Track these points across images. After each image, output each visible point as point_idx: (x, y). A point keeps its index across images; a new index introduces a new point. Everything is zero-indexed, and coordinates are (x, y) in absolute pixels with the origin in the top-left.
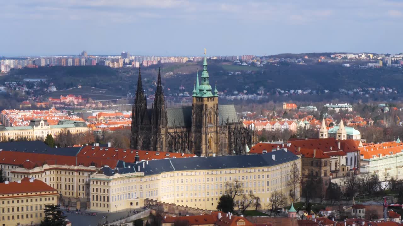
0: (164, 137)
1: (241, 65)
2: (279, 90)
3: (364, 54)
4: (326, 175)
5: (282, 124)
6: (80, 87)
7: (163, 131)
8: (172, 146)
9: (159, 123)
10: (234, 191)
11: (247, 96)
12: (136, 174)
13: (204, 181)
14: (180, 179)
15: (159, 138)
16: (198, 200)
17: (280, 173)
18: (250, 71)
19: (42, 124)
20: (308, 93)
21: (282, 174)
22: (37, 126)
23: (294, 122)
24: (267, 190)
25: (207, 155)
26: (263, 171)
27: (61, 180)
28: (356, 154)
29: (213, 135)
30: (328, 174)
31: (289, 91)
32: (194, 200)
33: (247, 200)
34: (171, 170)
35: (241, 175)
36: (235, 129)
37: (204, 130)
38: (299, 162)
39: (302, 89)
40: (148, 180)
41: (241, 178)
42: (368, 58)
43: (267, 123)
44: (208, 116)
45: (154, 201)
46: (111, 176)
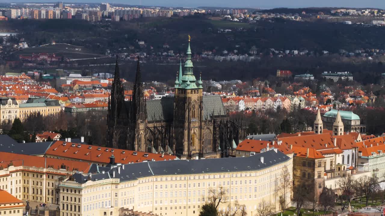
0: (143, 133)
1: (232, 21)
2: (273, 50)
3: (367, 10)
4: (319, 177)
5: (275, 100)
6: (54, 43)
7: (142, 126)
8: (151, 143)
9: (137, 117)
10: (218, 198)
11: (238, 57)
12: (110, 180)
13: (185, 186)
14: (159, 184)
15: (137, 134)
16: (178, 208)
17: (269, 178)
18: (241, 28)
19: (10, 103)
20: (305, 54)
21: (271, 178)
22: (4, 104)
23: (287, 99)
24: (254, 196)
25: (190, 152)
26: (250, 175)
27: (28, 184)
28: (354, 151)
29: (197, 131)
30: (322, 176)
31: (284, 52)
32: (174, 208)
33: (232, 210)
34: (150, 175)
35: (227, 180)
36: (221, 122)
37: (187, 125)
38: (290, 164)
39: (298, 50)
40: (123, 187)
41: (226, 183)
42: (373, 15)
43: (257, 100)
44: (192, 110)
45: (130, 210)
46: (83, 183)
